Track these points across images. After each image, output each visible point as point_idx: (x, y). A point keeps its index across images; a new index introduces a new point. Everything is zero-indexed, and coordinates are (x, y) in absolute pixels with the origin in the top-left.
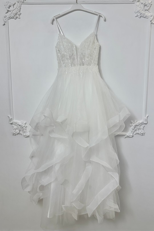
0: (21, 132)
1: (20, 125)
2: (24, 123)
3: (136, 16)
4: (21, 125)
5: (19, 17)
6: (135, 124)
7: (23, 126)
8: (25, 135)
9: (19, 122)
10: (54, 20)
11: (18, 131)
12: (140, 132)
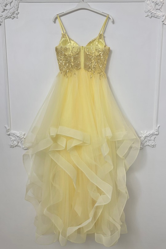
0: (19, 144)
1: (18, 137)
2: (22, 134)
3: (146, 16)
4: (20, 136)
5: (16, 16)
6: (145, 136)
7: (22, 137)
8: (23, 147)
9: (18, 133)
10: (56, 18)
11: (16, 143)
12: (150, 143)
